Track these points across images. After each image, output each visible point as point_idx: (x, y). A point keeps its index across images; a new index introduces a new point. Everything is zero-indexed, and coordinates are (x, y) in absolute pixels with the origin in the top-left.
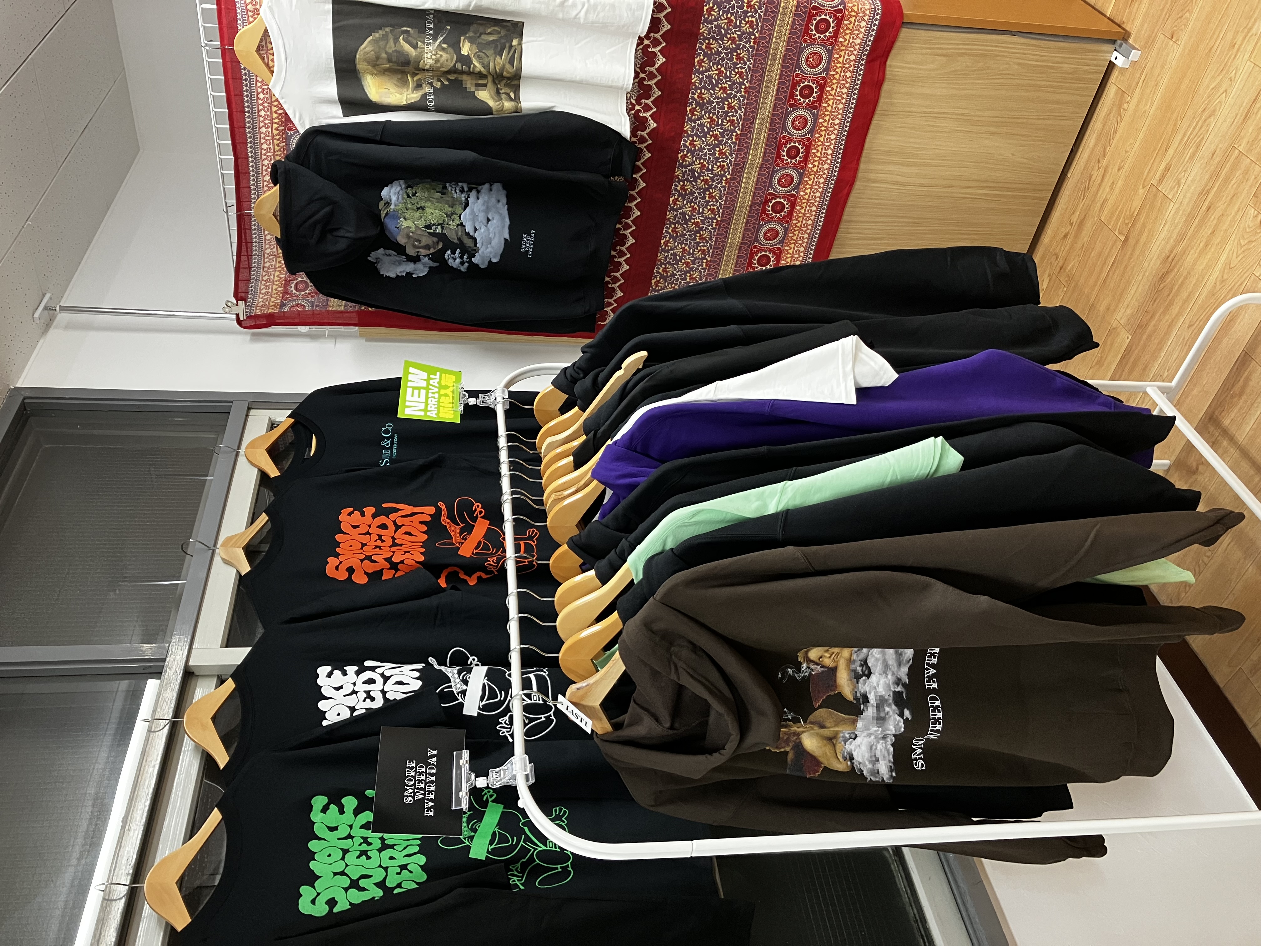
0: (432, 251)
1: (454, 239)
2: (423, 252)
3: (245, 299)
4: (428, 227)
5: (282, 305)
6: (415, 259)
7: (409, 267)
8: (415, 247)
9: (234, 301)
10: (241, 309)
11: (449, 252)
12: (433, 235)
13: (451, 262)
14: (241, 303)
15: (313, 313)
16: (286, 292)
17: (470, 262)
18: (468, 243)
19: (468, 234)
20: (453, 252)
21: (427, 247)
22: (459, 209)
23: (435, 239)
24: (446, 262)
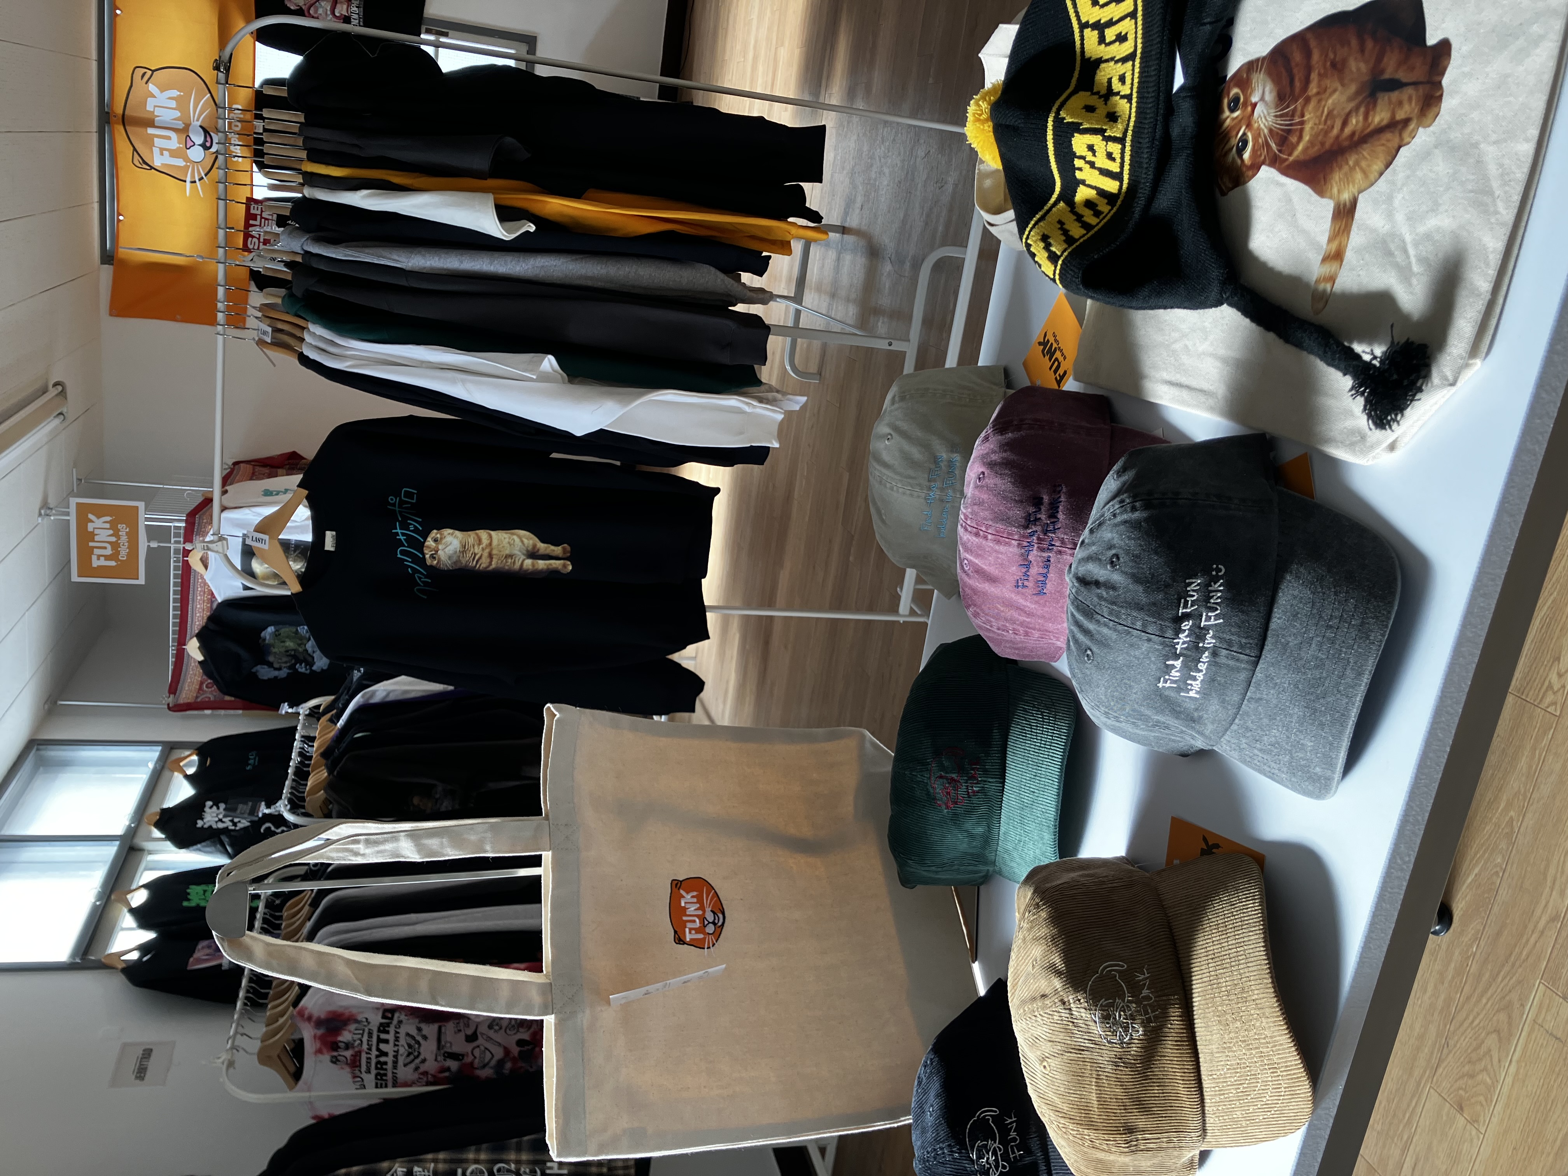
0: (288, 664)
1: (301, 658)
2: (284, 665)
3: (175, 694)
4: (287, 651)
5: (197, 697)
6: (280, 669)
7: (276, 673)
8: (279, 663)
9: (168, 695)
10: (171, 700)
11: (298, 665)
12: (290, 655)
13: (300, 670)
14: (172, 696)
15: (214, 702)
16: (200, 688)
17: (311, 669)
18: (310, 659)
19: (309, 655)
20: (301, 665)
21: (286, 662)
22: (305, 641)
23: (290, 658)
24: (297, 670)
